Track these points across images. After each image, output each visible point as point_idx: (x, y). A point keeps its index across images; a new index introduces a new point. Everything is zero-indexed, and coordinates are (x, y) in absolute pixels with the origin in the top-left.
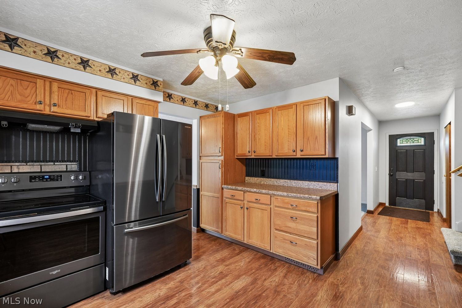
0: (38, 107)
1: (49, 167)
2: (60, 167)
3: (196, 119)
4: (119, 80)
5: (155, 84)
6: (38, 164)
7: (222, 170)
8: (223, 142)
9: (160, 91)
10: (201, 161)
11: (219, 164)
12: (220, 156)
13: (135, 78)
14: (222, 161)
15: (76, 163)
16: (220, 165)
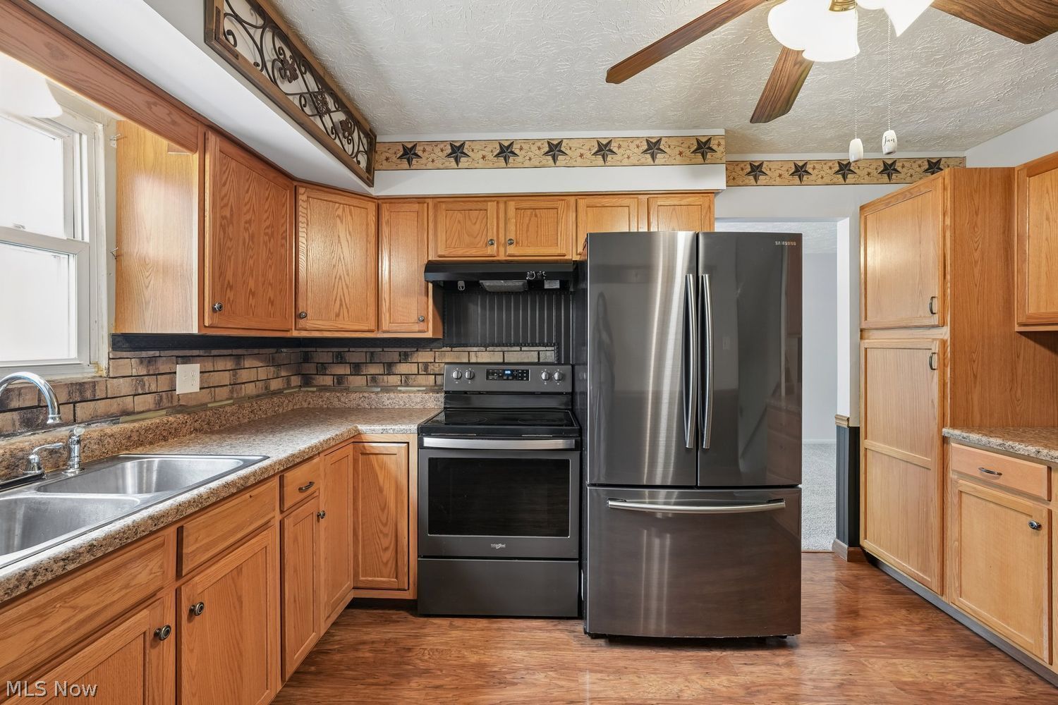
0: (491, 250)
1: (515, 355)
2: (528, 355)
3: (847, 217)
4: (619, 163)
5: (703, 148)
6: (499, 349)
7: (943, 374)
8: (948, 277)
9: (718, 161)
10: (866, 343)
11: (929, 353)
12: (933, 327)
13: (653, 148)
14: (944, 342)
15: (553, 348)
16: (935, 357)
